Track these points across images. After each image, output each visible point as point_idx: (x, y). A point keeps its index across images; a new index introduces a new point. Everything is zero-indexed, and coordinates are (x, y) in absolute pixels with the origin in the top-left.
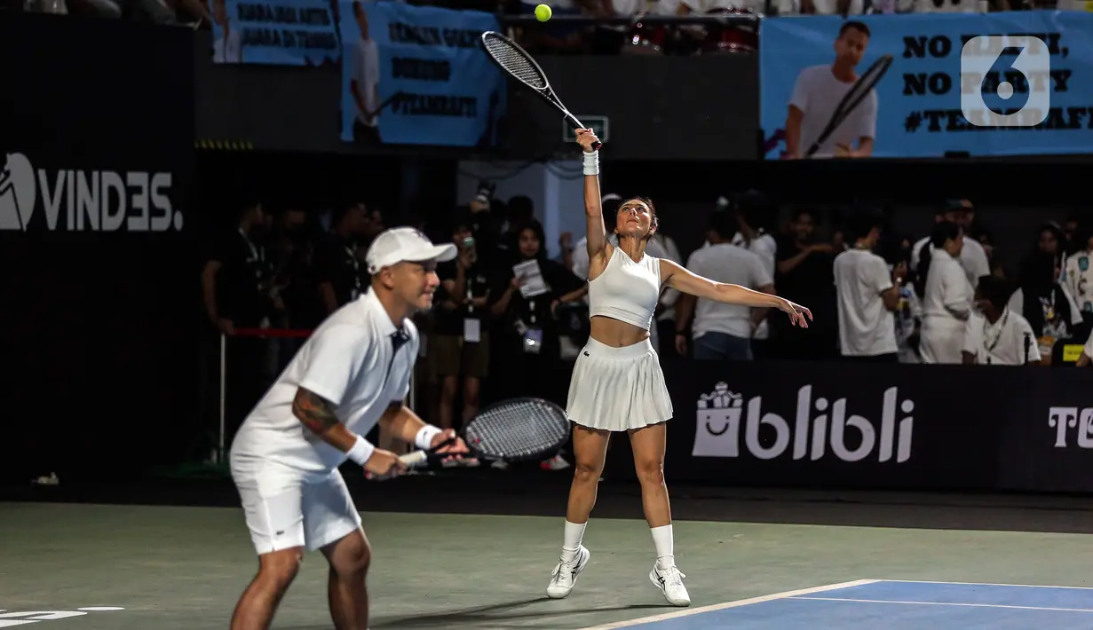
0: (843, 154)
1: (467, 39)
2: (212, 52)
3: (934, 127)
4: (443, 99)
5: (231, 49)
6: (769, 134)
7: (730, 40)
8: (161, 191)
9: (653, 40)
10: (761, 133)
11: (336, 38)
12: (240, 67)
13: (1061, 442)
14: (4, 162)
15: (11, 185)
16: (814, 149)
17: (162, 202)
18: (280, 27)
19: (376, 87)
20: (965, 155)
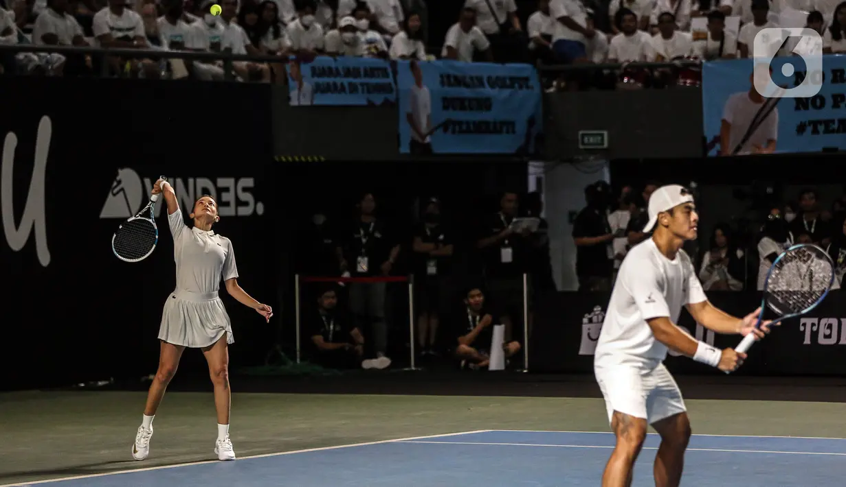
0: (757, 152)
1: (508, 82)
2: (289, 99)
3: (815, 131)
4: (487, 123)
5: (304, 96)
6: (710, 139)
7: (686, 77)
8: (245, 190)
9: (637, 80)
10: (704, 139)
11: (393, 86)
12: (312, 108)
13: (807, 341)
14: (117, 174)
15: (122, 189)
16: (738, 149)
17: (247, 197)
18: (346, 81)
19: (429, 117)
20: (836, 149)
